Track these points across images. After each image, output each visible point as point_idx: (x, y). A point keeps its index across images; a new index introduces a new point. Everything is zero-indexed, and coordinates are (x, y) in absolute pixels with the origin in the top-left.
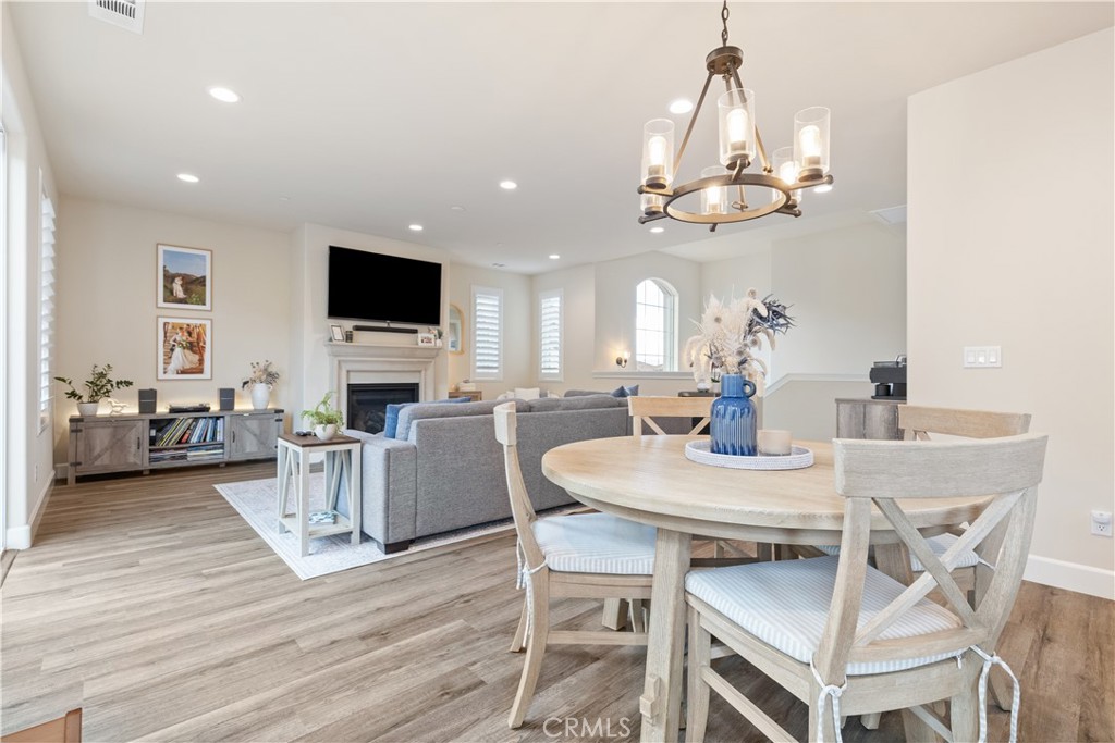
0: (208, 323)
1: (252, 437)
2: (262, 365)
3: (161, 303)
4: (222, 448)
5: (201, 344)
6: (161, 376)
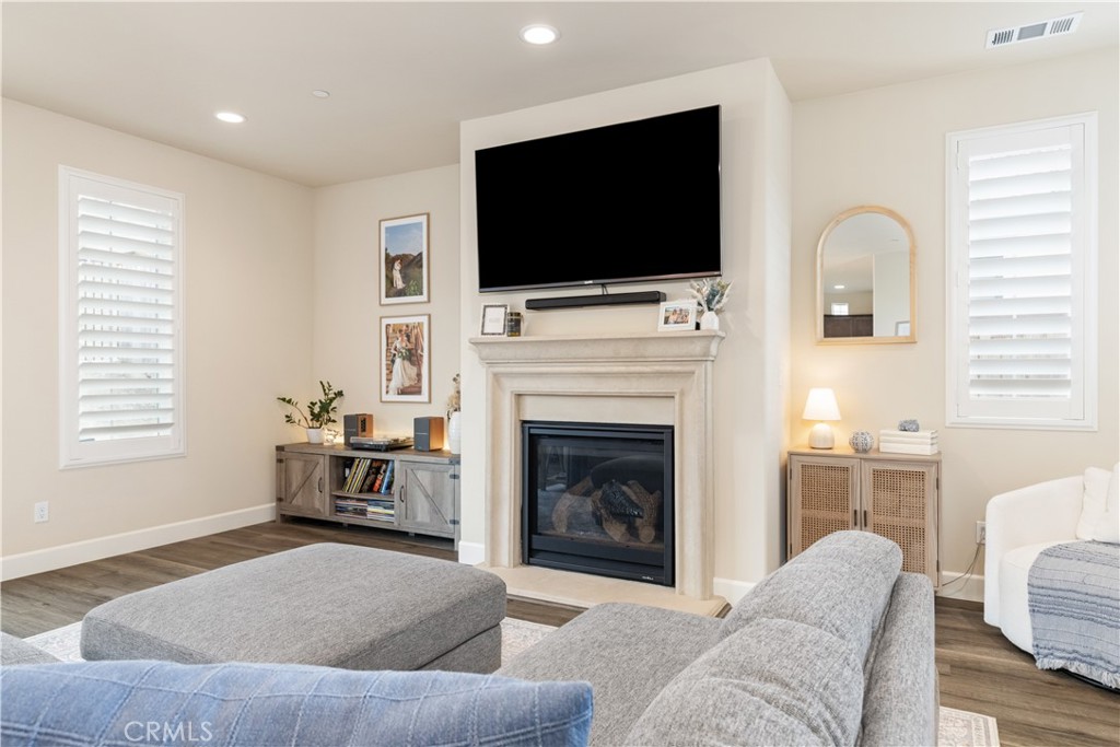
0: (424, 320)
3: (384, 298)
6: (384, 396)
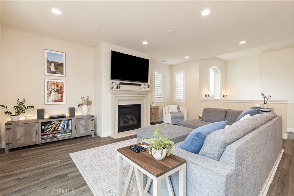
0: (64, 82)
1: (82, 127)
2: (85, 98)
3: (46, 73)
4: (71, 132)
5: (62, 90)
6: (46, 103)
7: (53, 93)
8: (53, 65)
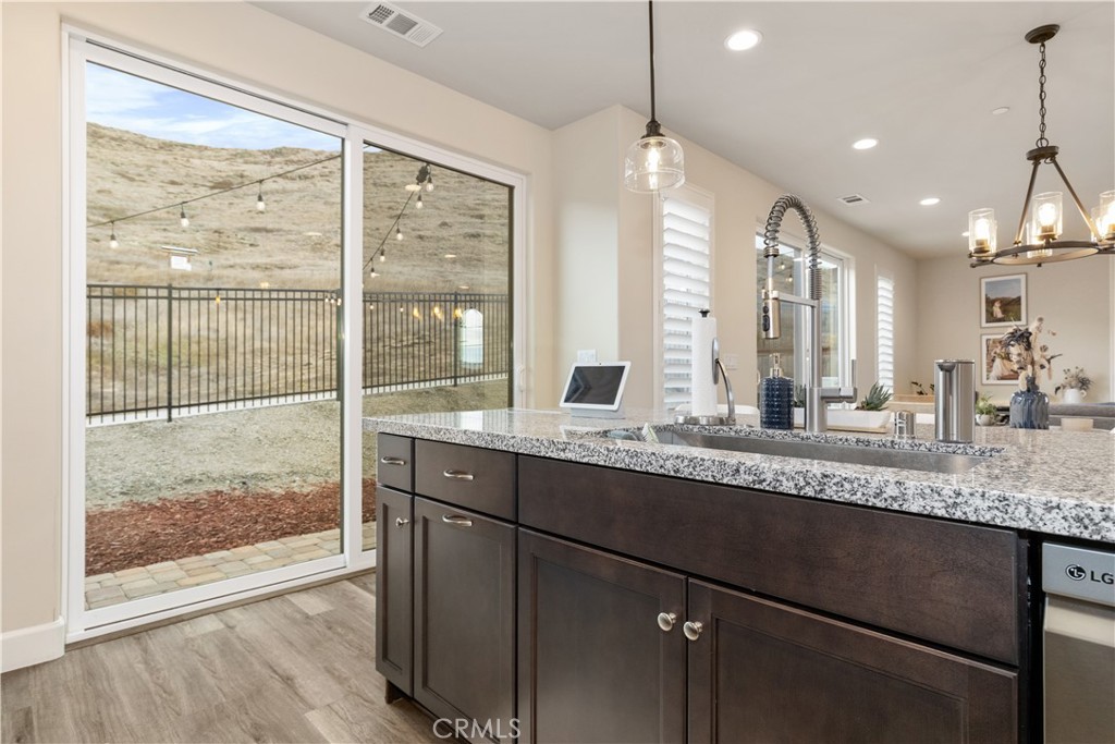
2: (1073, 371)
6: (985, 381)
7: (998, 361)
8: (997, 305)
